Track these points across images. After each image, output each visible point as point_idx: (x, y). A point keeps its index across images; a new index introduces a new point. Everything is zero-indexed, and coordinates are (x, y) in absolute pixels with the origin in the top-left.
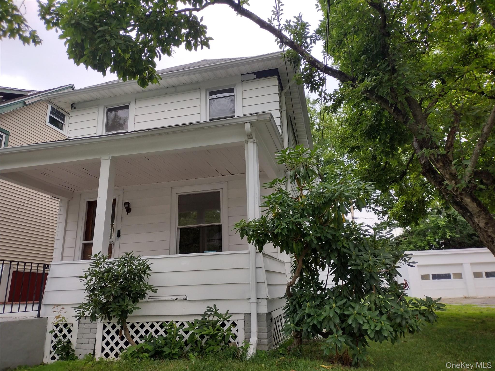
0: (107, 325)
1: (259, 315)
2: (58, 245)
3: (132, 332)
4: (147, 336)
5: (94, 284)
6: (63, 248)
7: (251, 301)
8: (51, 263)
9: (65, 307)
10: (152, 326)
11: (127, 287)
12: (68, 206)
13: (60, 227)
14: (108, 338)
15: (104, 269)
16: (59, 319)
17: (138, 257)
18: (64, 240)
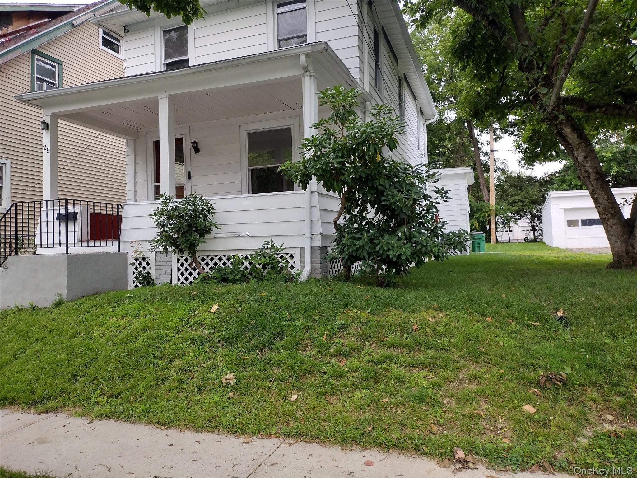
0: (180, 258)
1: (312, 248)
2: (130, 187)
3: (203, 264)
4: (216, 267)
5: (164, 222)
6: (136, 191)
7: (306, 236)
8: (124, 204)
9: (142, 243)
10: (220, 259)
11: (193, 224)
12: (135, 147)
13: (130, 169)
14: (182, 270)
15: (171, 208)
16: (137, 253)
17: (201, 197)
18: (136, 182)
